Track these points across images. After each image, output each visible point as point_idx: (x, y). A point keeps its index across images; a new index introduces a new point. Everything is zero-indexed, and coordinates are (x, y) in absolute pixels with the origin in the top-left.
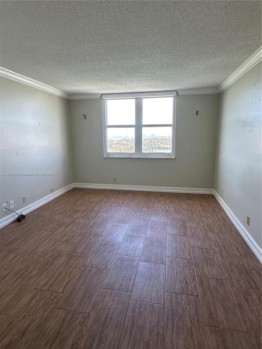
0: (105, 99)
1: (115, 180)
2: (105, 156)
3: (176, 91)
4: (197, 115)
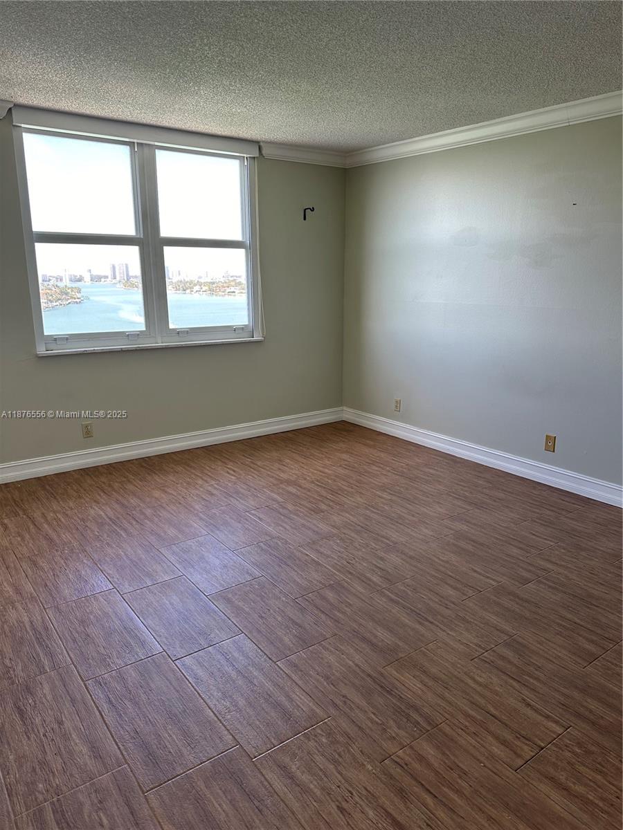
0: (23, 125)
1: (88, 433)
2: (41, 350)
3: (257, 142)
4: (305, 219)
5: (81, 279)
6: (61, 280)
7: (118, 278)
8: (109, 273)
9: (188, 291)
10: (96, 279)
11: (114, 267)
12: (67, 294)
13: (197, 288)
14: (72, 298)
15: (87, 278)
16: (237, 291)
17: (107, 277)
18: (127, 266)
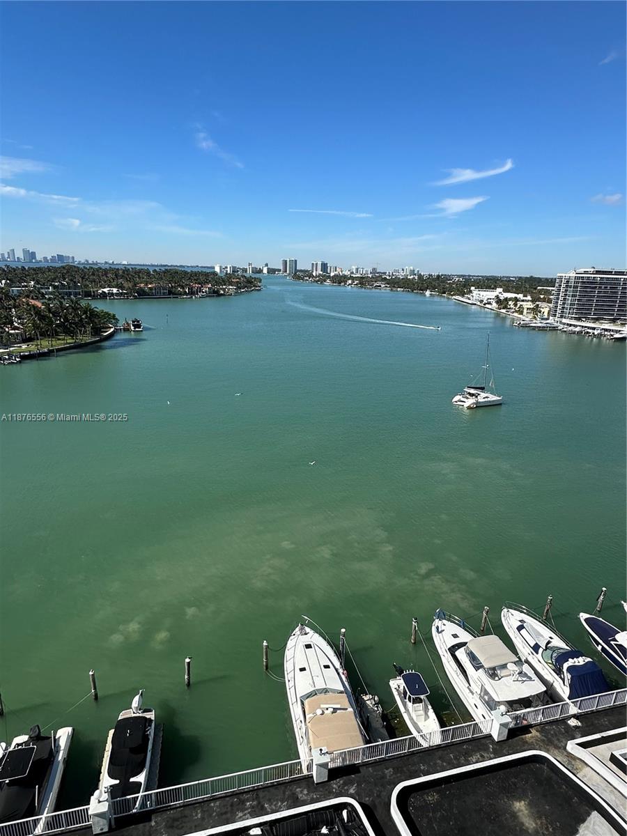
5: (260, 271)
6: (246, 271)
7: (288, 272)
8: (281, 267)
9: (343, 284)
10: (271, 271)
11: (286, 261)
12: (251, 283)
13: (350, 282)
14: (254, 286)
15: (265, 271)
16: (383, 286)
17: (279, 270)
18: (296, 261)
